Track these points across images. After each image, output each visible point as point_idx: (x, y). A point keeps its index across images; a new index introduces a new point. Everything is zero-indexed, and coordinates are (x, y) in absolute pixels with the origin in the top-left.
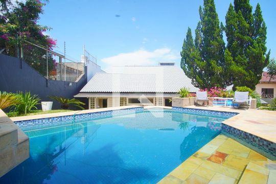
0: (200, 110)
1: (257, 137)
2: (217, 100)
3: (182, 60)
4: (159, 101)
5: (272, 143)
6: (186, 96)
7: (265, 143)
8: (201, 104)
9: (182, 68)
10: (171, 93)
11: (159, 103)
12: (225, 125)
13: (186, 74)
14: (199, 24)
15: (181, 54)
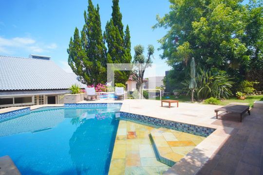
0: (93, 104)
1: (147, 117)
2: (103, 94)
3: (69, 57)
4: (40, 100)
5: (156, 118)
6: (78, 93)
7: (152, 119)
8: (89, 98)
9: (69, 65)
10: (54, 90)
11: (40, 102)
12: (123, 112)
13: (74, 71)
14: (84, 26)
15: (68, 51)
